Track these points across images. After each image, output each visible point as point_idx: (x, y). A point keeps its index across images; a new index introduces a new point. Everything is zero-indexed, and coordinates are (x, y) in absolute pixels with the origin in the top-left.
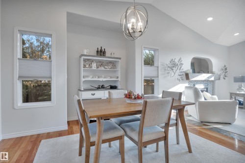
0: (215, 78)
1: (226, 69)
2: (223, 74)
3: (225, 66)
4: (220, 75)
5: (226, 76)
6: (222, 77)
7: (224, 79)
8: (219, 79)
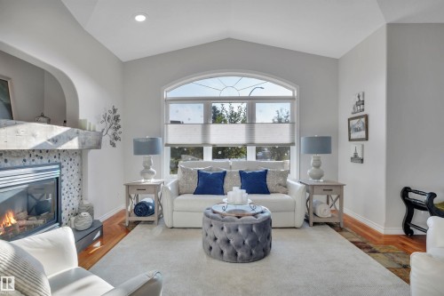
0: (82, 143)
1: (117, 119)
2: (111, 132)
3: (115, 111)
4: (101, 135)
5: (116, 139)
6: (106, 139)
7: (114, 145)
8: (98, 146)
